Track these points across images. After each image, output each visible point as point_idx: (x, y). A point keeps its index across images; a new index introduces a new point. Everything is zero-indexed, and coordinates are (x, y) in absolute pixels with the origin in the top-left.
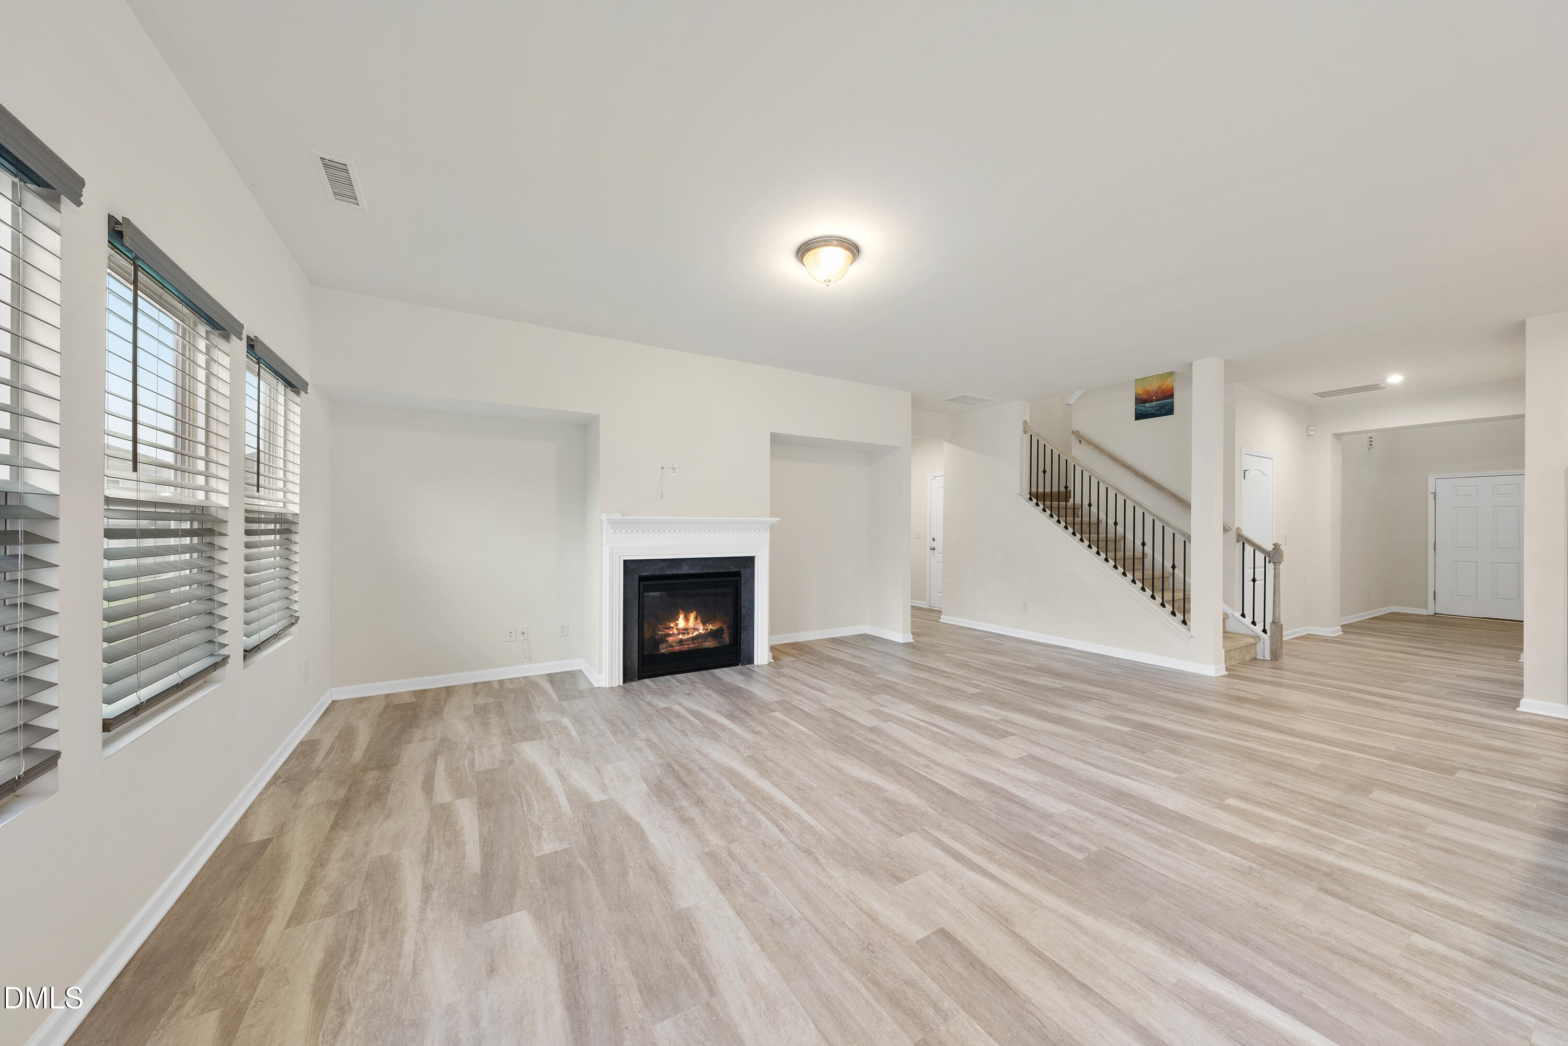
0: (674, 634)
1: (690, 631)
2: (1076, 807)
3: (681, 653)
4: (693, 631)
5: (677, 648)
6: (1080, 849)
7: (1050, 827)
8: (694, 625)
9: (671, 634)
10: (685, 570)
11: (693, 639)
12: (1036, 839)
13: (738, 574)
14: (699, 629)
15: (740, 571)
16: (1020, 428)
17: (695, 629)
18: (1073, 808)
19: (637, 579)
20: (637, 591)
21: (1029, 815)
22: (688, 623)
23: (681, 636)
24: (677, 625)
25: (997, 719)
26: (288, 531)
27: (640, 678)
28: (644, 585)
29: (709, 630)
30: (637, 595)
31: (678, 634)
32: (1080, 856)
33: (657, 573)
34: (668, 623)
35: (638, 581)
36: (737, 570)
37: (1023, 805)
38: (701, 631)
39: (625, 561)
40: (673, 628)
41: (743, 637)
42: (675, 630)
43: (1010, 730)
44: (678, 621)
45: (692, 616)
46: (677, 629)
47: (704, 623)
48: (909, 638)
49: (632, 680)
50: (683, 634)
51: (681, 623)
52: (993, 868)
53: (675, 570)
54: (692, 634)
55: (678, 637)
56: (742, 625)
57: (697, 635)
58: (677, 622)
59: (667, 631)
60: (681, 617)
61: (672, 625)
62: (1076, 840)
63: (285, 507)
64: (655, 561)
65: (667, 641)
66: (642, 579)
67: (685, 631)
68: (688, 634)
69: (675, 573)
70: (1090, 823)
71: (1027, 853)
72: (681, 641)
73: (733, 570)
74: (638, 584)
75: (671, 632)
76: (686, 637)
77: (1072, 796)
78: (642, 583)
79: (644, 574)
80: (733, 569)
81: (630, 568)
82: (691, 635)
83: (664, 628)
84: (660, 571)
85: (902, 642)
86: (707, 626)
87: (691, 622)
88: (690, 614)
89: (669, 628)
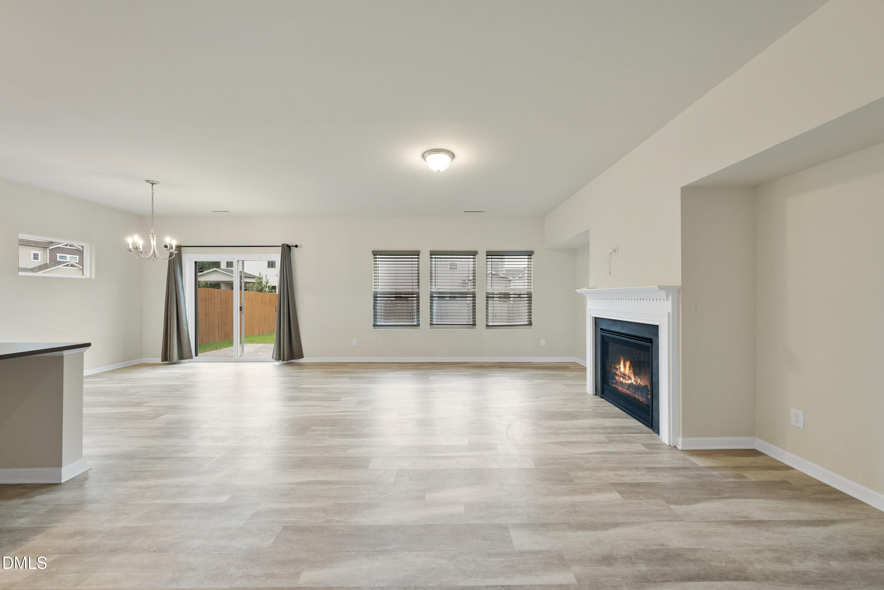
0: (619, 375)
2: (322, 446)
5: (621, 391)
6: (313, 430)
7: (328, 432)
8: (629, 373)
10: (619, 329)
11: (628, 385)
12: (330, 426)
14: (631, 379)
15: (652, 339)
17: (629, 377)
18: (323, 445)
20: (600, 339)
21: (339, 433)
27: (602, 397)
28: (602, 335)
29: (638, 383)
32: (312, 428)
34: (616, 364)
35: (600, 331)
36: (649, 337)
37: (345, 435)
38: (633, 381)
39: (594, 318)
41: (654, 403)
42: (619, 372)
44: (621, 364)
47: (635, 374)
49: (598, 395)
50: (624, 378)
51: (622, 367)
52: (338, 414)
53: (615, 328)
54: (628, 381)
55: (621, 379)
56: (654, 392)
57: (631, 384)
59: (615, 371)
61: (618, 367)
62: (317, 433)
64: (606, 320)
65: (616, 380)
70: (312, 442)
71: (331, 421)
72: (623, 384)
76: (625, 381)
77: (326, 451)
79: (602, 327)
80: (647, 335)
81: (598, 322)
83: (614, 367)
84: (608, 327)
86: (637, 379)
87: (627, 370)
88: (628, 361)
89: (617, 369)
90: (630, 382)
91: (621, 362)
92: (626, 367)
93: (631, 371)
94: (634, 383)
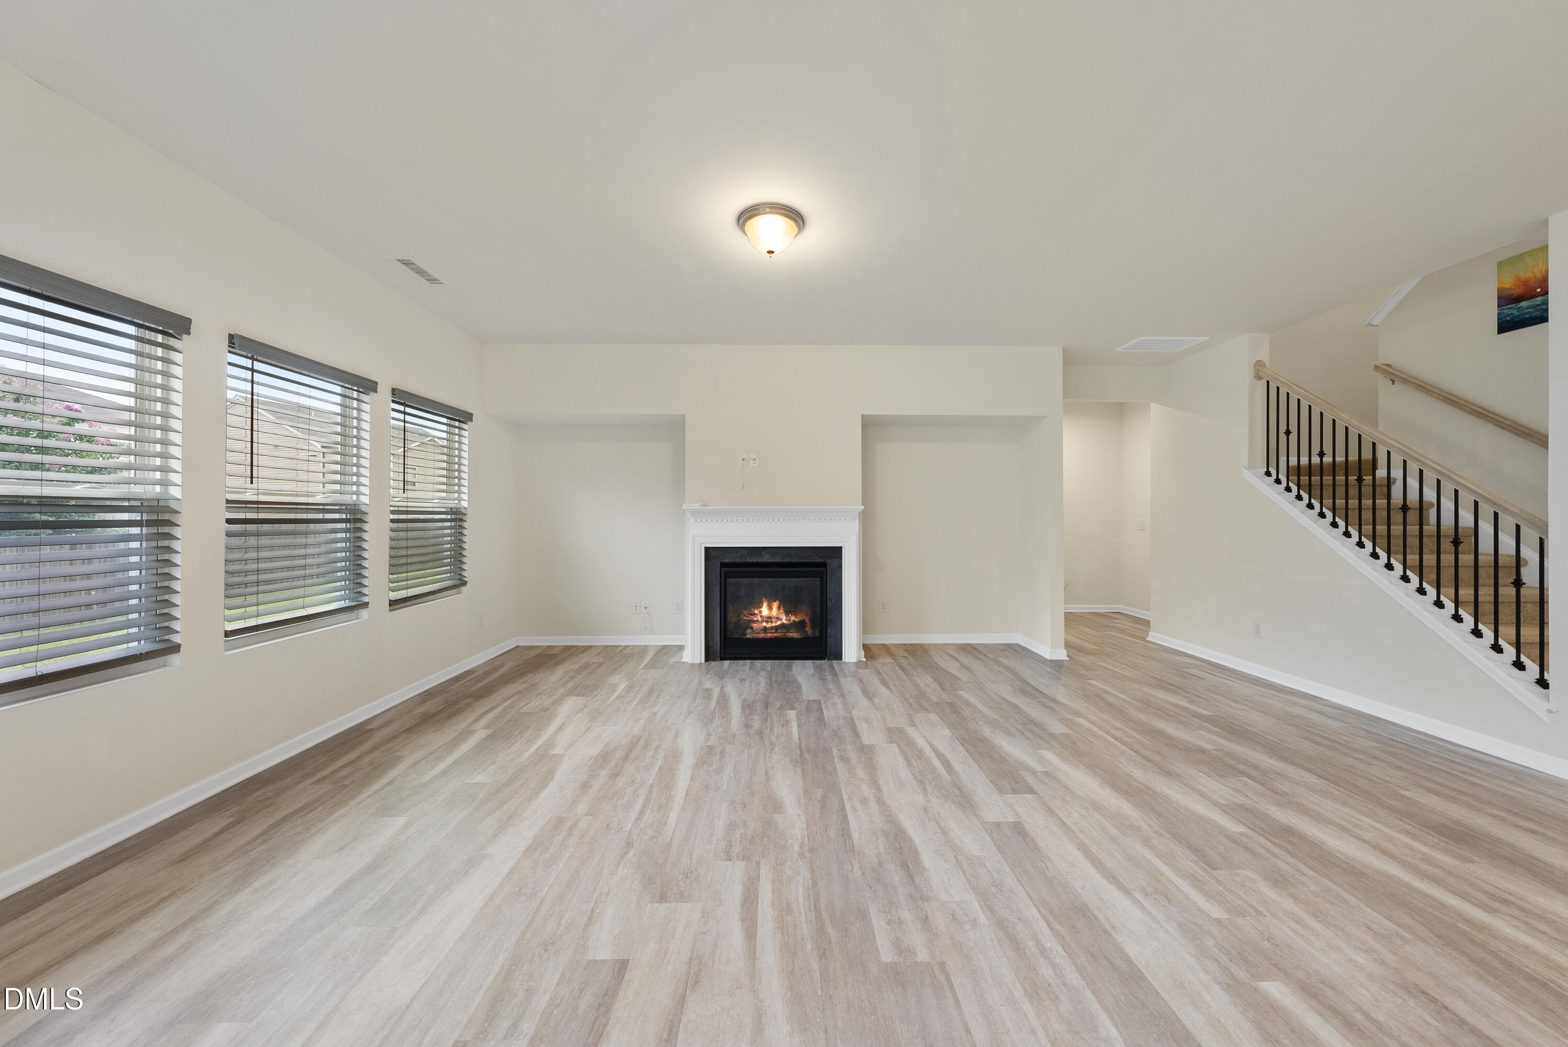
0: (758, 621)
1: (774, 620)
2: (980, 901)
3: (764, 640)
4: (776, 620)
5: (762, 635)
6: (904, 950)
7: (907, 910)
8: (777, 614)
9: (755, 621)
10: (766, 558)
11: (777, 628)
13: (824, 565)
14: (782, 619)
15: (826, 562)
16: (1249, 373)
17: (778, 619)
18: (975, 901)
19: (719, 565)
20: (719, 578)
21: (901, 889)
22: (771, 611)
23: (764, 624)
24: (761, 612)
25: (1039, 768)
26: (461, 520)
27: (722, 659)
28: (725, 571)
29: (792, 621)
30: (719, 580)
31: (762, 622)
33: (738, 560)
34: (753, 610)
35: (719, 567)
36: (822, 560)
38: (784, 621)
39: (707, 549)
40: (757, 614)
41: (829, 631)
42: (759, 617)
43: (1035, 787)
44: (762, 608)
45: (775, 605)
46: (761, 616)
47: (787, 613)
48: (1061, 654)
49: (714, 660)
50: (767, 622)
51: (765, 611)
53: (755, 558)
54: (776, 623)
55: (762, 624)
56: (829, 618)
57: (780, 625)
58: (761, 610)
59: (752, 617)
60: (765, 605)
61: (756, 612)
63: (460, 503)
64: (736, 549)
65: (752, 628)
66: (723, 565)
67: (769, 619)
68: (772, 622)
69: (755, 561)
72: (765, 629)
73: (817, 561)
74: (719, 570)
75: (755, 619)
76: (769, 625)
78: (724, 569)
79: (726, 561)
80: (818, 559)
81: (712, 555)
82: (774, 624)
83: (748, 614)
84: (740, 559)
85: (1049, 659)
86: (789, 617)
87: (775, 611)
88: (775, 601)
89: (754, 614)
90: (779, 623)
91: (763, 605)
92: (772, 609)
93: (782, 611)
94: (786, 622)
